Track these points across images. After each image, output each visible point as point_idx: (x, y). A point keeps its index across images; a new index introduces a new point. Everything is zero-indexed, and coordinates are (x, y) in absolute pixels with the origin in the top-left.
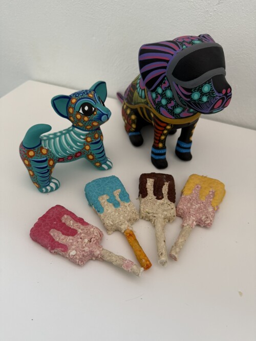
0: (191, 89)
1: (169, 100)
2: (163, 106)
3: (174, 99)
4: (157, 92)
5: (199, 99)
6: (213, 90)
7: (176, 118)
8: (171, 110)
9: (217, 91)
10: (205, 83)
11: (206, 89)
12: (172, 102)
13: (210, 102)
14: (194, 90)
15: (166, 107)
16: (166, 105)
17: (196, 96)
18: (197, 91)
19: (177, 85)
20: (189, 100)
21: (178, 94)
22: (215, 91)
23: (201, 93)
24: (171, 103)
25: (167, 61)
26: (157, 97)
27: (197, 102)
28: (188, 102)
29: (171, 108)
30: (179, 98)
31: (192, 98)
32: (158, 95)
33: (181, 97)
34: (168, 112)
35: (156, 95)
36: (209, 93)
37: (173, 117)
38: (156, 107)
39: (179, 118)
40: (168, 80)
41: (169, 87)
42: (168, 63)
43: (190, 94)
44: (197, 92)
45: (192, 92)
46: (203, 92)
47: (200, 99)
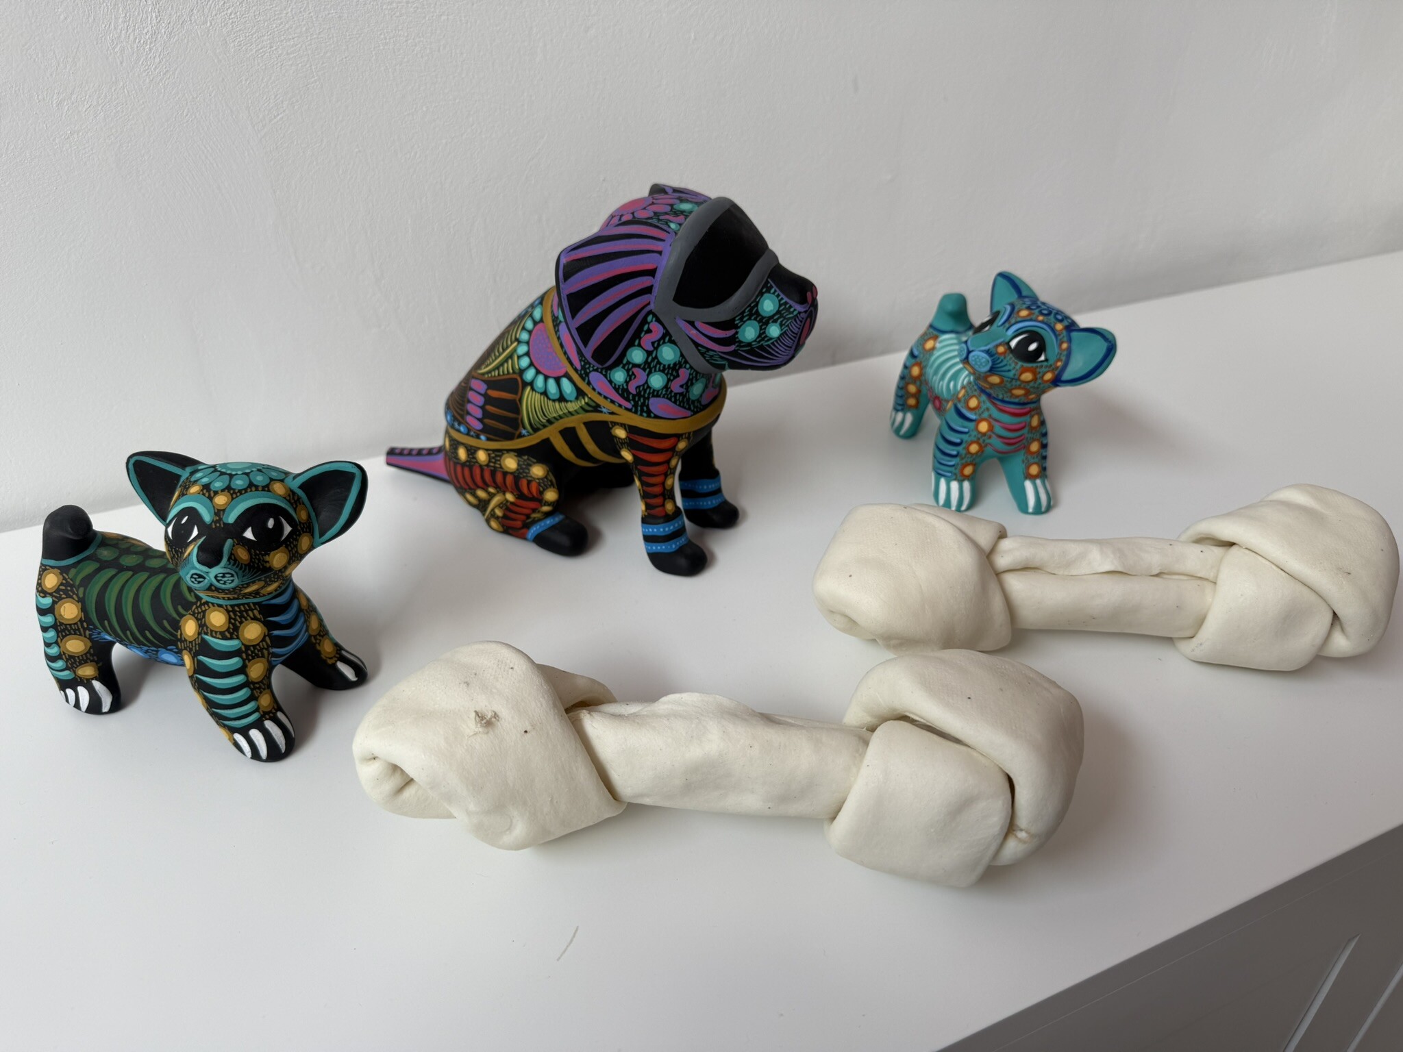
0: (734, 320)
1: (671, 371)
2: (656, 394)
3: (686, 362)
4: (628, 363)
5: (760, 335)
6: (786, 303)
7: (695, 413)
8: (681, 394)
9: (797, 302)
10: (761, 294)
11: (768, 305)
12: (680, 371)
13: (789, 333)
14: (741, 319)
15: (666, 392)
16: (666, 387)
17: (749, 332)
18: (750, 319)
19: (692, 324)
20: (732, 348)
21: (697, 345)
22: (791, 302)
23: (759, 322)
24: (678, 376)
25: (652, 273)
26: (631, 376)
27: (755, 345)
28: (734, 353)
29: (681, 390)
30: (703, 354)
31: (740, 342)
32: (635, 370)
33: (708, 350)
34: (675, 402)
35: (628, 371)
36: (778, 312)
37: (689, 413)
38: (635, 406)
39: (701, 410)
40: (658, 320)
41: (667, 338)
42: (654, 277)
43: (731, 332)
44: (748, 322)
45: (737, 327)
46: (763, 318)
47: (762, 335)
